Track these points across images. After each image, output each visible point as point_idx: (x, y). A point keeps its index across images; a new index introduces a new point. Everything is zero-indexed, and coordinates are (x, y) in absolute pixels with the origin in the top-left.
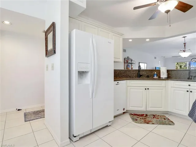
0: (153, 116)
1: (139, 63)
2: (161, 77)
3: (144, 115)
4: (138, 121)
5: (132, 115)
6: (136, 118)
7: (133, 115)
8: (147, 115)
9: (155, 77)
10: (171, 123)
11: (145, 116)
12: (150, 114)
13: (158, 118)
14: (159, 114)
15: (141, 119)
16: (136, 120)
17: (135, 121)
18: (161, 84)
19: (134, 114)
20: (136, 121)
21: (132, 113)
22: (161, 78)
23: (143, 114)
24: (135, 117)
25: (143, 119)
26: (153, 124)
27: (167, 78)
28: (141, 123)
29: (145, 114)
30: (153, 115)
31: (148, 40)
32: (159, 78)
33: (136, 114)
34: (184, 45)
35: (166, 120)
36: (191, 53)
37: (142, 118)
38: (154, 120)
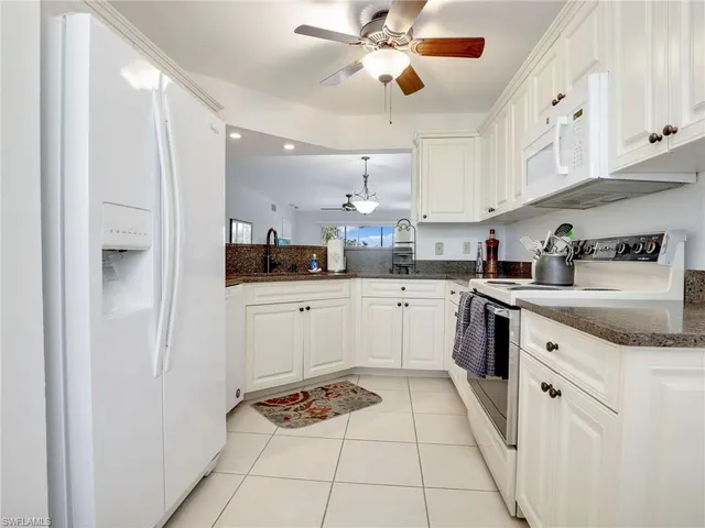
0: (325, 393)
1: (231, 220)
2: (329, 268)
3: (297, 395)
4: (293, 420)
5: (266, 408)
6: (283, 413)
7: (264, 404)
8: (306, 395)
9: (315, 270)
10: (374, 398)
11: (301, 397)
12: (312, 388)
13: (339, 395)
14: (336, 382)
15: (296, 410)
16: (287, 419)
17: (283, 424)
18: (340, 291)
19: (269, 401)
20: (288, 423)
21: (262, 401)
22: (329, 272)
23: (295, 392)
24: (278, 410)
25: (302, 408)
26: (337, 414)
27: (345, 271)
28: (306, 424)
29: (298, 391)
30: (323, 388)
31: (289, 147)
32: (325, 273)
33: (275, 401)
34: (363, 179)
35: (359, 394)
36: (377, 204)
37: (298, 406)
38: (332, 403)
